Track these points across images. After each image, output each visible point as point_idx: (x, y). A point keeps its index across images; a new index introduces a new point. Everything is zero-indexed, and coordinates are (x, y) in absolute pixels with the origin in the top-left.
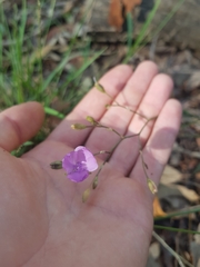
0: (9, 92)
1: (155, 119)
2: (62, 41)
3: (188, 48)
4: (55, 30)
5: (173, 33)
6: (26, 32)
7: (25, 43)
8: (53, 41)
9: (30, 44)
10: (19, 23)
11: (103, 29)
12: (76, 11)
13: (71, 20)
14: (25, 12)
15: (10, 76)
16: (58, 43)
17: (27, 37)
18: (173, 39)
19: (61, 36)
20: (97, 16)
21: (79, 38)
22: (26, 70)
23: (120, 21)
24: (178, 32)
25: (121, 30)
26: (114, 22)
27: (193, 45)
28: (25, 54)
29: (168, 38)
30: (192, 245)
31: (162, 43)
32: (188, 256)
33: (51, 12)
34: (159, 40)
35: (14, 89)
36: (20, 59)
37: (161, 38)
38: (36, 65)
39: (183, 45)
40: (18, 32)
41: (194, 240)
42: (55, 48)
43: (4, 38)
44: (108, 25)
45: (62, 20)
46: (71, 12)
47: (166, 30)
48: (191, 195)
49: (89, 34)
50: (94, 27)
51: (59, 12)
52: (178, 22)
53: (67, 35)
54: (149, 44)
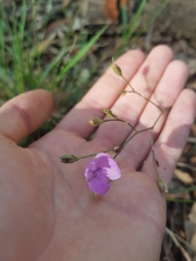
0: (11, 85)
1: (169, 109)
2: (61, 35)
3: (183, 38)
4: (54, 25)
5: (168, 24)
6: (26, 28)
7: (25, 39)
8: (52, 36)
9: (30, 39)
10: (19, 19)
11: (100, 22)
12: (74, 5)
13: (69, 14)
14: (24, 8)
15: (12, 70)
16: (57, 37)
17: (27, 33)
18: (168, 29)
19: (60, 30)
20: (93, 9)
21: (77, 32)
22: (26, 64)
23: (116, 13)
24: (173, 22)
25: (116, 22)
26: (110, 15)
27: (188, 35)
28: (24, 48)
29: (163, 28)
30: (186, 224)
31: (157, 33)
32: (182, 234)
33: (49, 8)
34: (154, 30)
35: (15, 82)
36: (21, 54)
37: (156, 29)
38: (35, 59)
39: (179, 35)
40: (18, 29)
41: (188, 219)
42: (55, 42)
43: (6, 34)
44: (104, 18)
45: (61, 15)
46: (69, 7)
47: (160, 21)
48: (185, 177)
49: (86, 27)
50: (91, 20)
51: (58, 8)
52: (173, 13)
53: (65, 29)
54: (144, 35)
